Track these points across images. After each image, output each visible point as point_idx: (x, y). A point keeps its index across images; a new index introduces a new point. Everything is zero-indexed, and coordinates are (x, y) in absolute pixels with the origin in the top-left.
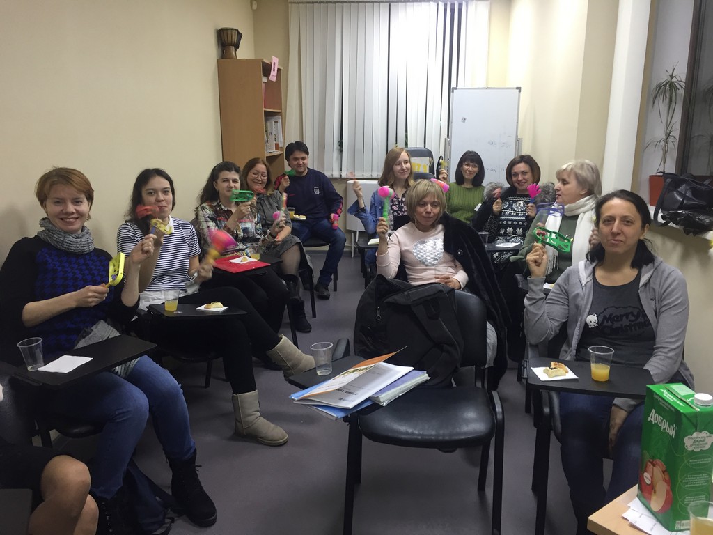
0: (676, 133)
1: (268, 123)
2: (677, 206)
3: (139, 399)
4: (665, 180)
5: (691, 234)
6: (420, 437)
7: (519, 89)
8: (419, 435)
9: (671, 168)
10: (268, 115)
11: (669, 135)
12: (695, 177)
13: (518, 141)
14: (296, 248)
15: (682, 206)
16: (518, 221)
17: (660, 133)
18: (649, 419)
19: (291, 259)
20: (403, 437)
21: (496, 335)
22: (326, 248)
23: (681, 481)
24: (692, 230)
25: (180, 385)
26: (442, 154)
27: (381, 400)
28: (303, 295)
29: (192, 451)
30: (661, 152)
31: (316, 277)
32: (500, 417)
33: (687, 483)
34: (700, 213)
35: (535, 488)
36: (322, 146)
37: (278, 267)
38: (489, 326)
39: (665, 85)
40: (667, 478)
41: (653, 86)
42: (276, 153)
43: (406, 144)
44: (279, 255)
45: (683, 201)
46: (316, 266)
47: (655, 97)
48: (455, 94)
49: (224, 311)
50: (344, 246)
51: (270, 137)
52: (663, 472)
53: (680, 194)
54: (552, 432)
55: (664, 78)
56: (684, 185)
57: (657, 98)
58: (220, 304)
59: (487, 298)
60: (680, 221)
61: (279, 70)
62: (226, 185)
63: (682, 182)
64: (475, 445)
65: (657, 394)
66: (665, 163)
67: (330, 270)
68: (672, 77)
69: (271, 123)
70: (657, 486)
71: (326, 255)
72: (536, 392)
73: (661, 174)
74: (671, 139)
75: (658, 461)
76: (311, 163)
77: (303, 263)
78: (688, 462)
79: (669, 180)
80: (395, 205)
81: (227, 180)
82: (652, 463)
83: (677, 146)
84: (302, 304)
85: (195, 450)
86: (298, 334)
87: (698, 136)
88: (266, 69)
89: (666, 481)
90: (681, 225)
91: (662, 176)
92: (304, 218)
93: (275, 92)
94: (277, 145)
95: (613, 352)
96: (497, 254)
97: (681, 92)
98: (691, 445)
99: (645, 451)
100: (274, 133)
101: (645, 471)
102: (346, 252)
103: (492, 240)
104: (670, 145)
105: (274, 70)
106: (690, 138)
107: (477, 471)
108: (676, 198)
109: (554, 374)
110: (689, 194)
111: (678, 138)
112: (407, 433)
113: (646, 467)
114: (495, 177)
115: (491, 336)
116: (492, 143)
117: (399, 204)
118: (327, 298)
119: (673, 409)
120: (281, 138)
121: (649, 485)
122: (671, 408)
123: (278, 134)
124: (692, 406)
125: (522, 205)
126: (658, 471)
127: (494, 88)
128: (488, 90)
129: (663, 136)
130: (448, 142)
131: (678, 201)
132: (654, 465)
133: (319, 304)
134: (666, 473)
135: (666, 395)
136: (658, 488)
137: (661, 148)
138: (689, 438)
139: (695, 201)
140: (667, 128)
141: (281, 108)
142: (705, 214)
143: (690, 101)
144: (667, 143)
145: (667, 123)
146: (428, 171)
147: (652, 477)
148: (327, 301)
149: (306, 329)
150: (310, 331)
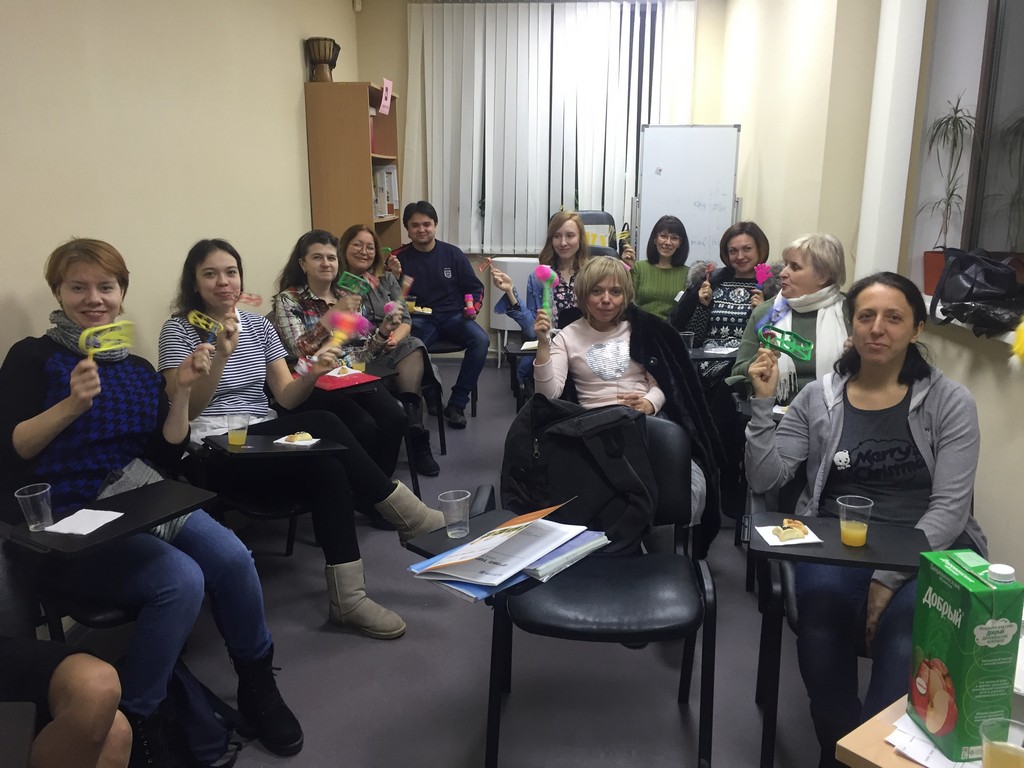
0: (962, 190)
1: (378, 175)
2: (964, 295)
3: (192, 572)
4: (946, 259)
5: (984, 336)
6: (595, 627)
7: (738, 127)
8: (594, 623)
9: (954, 240)
10: (378, 163)
11: (952, 194)
12: (988, 254)
13: (737, 202)
14: (418, 354)
15: (970, 296)
16: (736, 317)
17: (939, 191)
18: (924, 600)
19: (411, 371)
20: (572, 626)
21: (704, 480)
22: (461, 355)
23: (970, 690)
24: (985, 330)
25: (251, 551)
26: (627, 220)
27: (540, 574)
28: (429, 423)
29: (268, 646)
30: (941, 219)
32: (710, 597)
33: (977, 693)
34: (996, 306)
35: (760, 700)
36: (455, 208)
37: (392, 383)
38: (694, 467)
39: (947, 122)
40: (950, 686)
41: (931, 123)
42: (389, 217)
43: (577, 206)
44: (393, 365)
45: (972, 289)
46: (447, 380)
47: (933, 139)
48: (646, 134)
49: (314, 446)
50: (486, 352)
51: (380, 194)
52: (944, 677)
53: (967, 278)
54: (785, 619)
55: (946, 112)
56: (974, 266)
57: (936, 139)
58: (308, 435)
59: (691, 426)
60: (967, 317)
61: (393, 98)
62: (318, 263)
63: (972, 260)
64: (675, 638)
65: (935, 565)
66: (946, 233)
67: (466, 386)
68: (956, 111)
69: (382, 175)
70: (936, 696)
71: (460, 365)
72: (762, 562)
73: (941, 250)
74: (955, 199)
75: (937, 661)
76: (439, 233)
77: (427, 376)
78: (980, 662)
79: (952, 259)
80: (561, 293)
82: (928, 664)
83: (963, 208)
84: (425, 436)
85: (272, 645)
86: (421, 479)
87: (995, 195)
88: (375, 97)
89: (948, 690)
90: (970, 323)
91: (941, 253)
92: (428, 311)
93: (387, 130)
94: (391, 207)
95: (873, 504)
96: (706, 363)
97: (969, 132)
98: (984, 639)
99: (918, 647)
100: (386, 189)
101: (918, 675)
102: (490, 360)
103: (700, 344)
104: (954, 207)
105: (386, 99)
106: (983, 199)
107: (677, 676)
108: (961, 284)
109: (787, 537)
110: (980, 278)
111: (964, 198)
112: (577, 621)
113: (920, 670)
114: (704, 252)
115: (698, 481)
116: (699, 205)
117: (566, 291)
118: (461, 426)
119: (959, 587)
120: (395, 197)
121: (924, 695)
122: (956, 586)
123: (391, 190)
124: (986, 582)
125: (742, 294)
126: (936, 675)
127: (703, 126)
128: (693, 129)
129: (944, 196)
130: (637, 203)
131: (965, 288)
132: (930, 667)
133: (451, 435)
134: (947, 679)
135: (949, 567)
136: (936, 700)
137: (940, 213)
138: (981, 629)
139: (987, 287)
140: (950, 183)
141: (396, 154)
142: (1003, 307)
143: (982, 145)
144: (949, 205)
145: (949, 176)
146: (607, 245)
147: (928, 684)
148: (463, 430)
149: (432, 471)
150: (437, 475)
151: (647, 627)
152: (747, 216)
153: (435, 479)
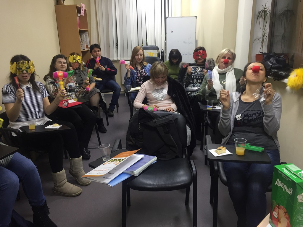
0: (267, 34)
1: (82, 36)
2: (269, 67)
4: (263, 56)
5: (277, 80)
6: (157, 186)
7: (196, 17)
9: (265, 50)
10: (81, 32)
11: (264, 35)
12: (277, 54)
13: (196, 41)
15: (272, 68)
16: (198, 76)
17: (260, 35)
18: (276, 183)
19: (95, 99)
21: (190, 131)
23: (295, 218)
24: (277, 78)
26: (163, 48)
28: (102, 115)
30: (261, 44)
31: (108, 106)
32: (195, 173)
33: (298, 219)
34: (281, 71)
36: (108, 46)
38: (187, 127)
39: (262, 12)
40: (287, 216)
41: (257, 13)
42: (86, 49)
43: (147, 44)
45: (272, 65)
46: (107, 101)
47: (258, 18)
48: (167, 20)
49: (60, 128)
50: (120, 92)
51: (83, 42)
52: (285, 213)
53: (270, 62)
55: (261, 9)
56: (272, 58)
57: (259, 17)
58: (57, 125)
60: (271, 74)
61: (85, 10)
63: (272, 56)
65: (280, 171)
66: (262, 48)
68: (265, 8)
69: (84, 36)
70: (281, 219)
71: (112, 96)
73: (261, 53)
74: (265, 37)
75: (282, 206)
76: (103, 53)
78: (299, 208)
79: (265, 56)
81: (61, 62)
82: (278, 207)
83: (267, 40)
86: (100, 134)
87: (277, 35)
88: (79, 10)
89: (287, 218)
90: (272, 76)
91: (261, 54)
92: (101, 79)
93: (84, 20)
94: (87, 46)
95: (246, 141)
96: (190, 93)
97: (269, 15)
98: (301, 199)
99: (273, 200)
100: (85, 40)
101: (274, 210)
102: (122, 94)
104: (265, 40)
105: (83, 10)
106: (273, 37)
108: (269, 64)
109: (220, 153)
110: (274, 62)
111: (268, 37)
113: (274, 209)
114: (188, 58)
115: (189, 132)
116: (185, 42)
119: (291, 180)
120: (88, 43)
121: (277, 218)
122: (289, 179)
123: (87, 40)
124: (301, 178)
126: (282, 212)
127: (185, 17)
128: (182, 18)
129: (261, 36)
130: (166, 43)
131: (270, 65)
132: (279, 209)
133: (110, 119)
134: (286, 214)
135: (286, 172)
136: (281, 220)
137: (260, 42)
138: (300, 196)
139: (277, 65)
140: (263, 32)
141: (88, 29)
142: (283, 71)
143: (273, 19)
144: (263, 39)
145: (263, 30)
146: (157, 56)
147: (278, 214)
148: (113, 117)
149: (104, 131)
150: (106, 132)
151: (175, 185)
152: (200, 45)
153: (106, 133)
